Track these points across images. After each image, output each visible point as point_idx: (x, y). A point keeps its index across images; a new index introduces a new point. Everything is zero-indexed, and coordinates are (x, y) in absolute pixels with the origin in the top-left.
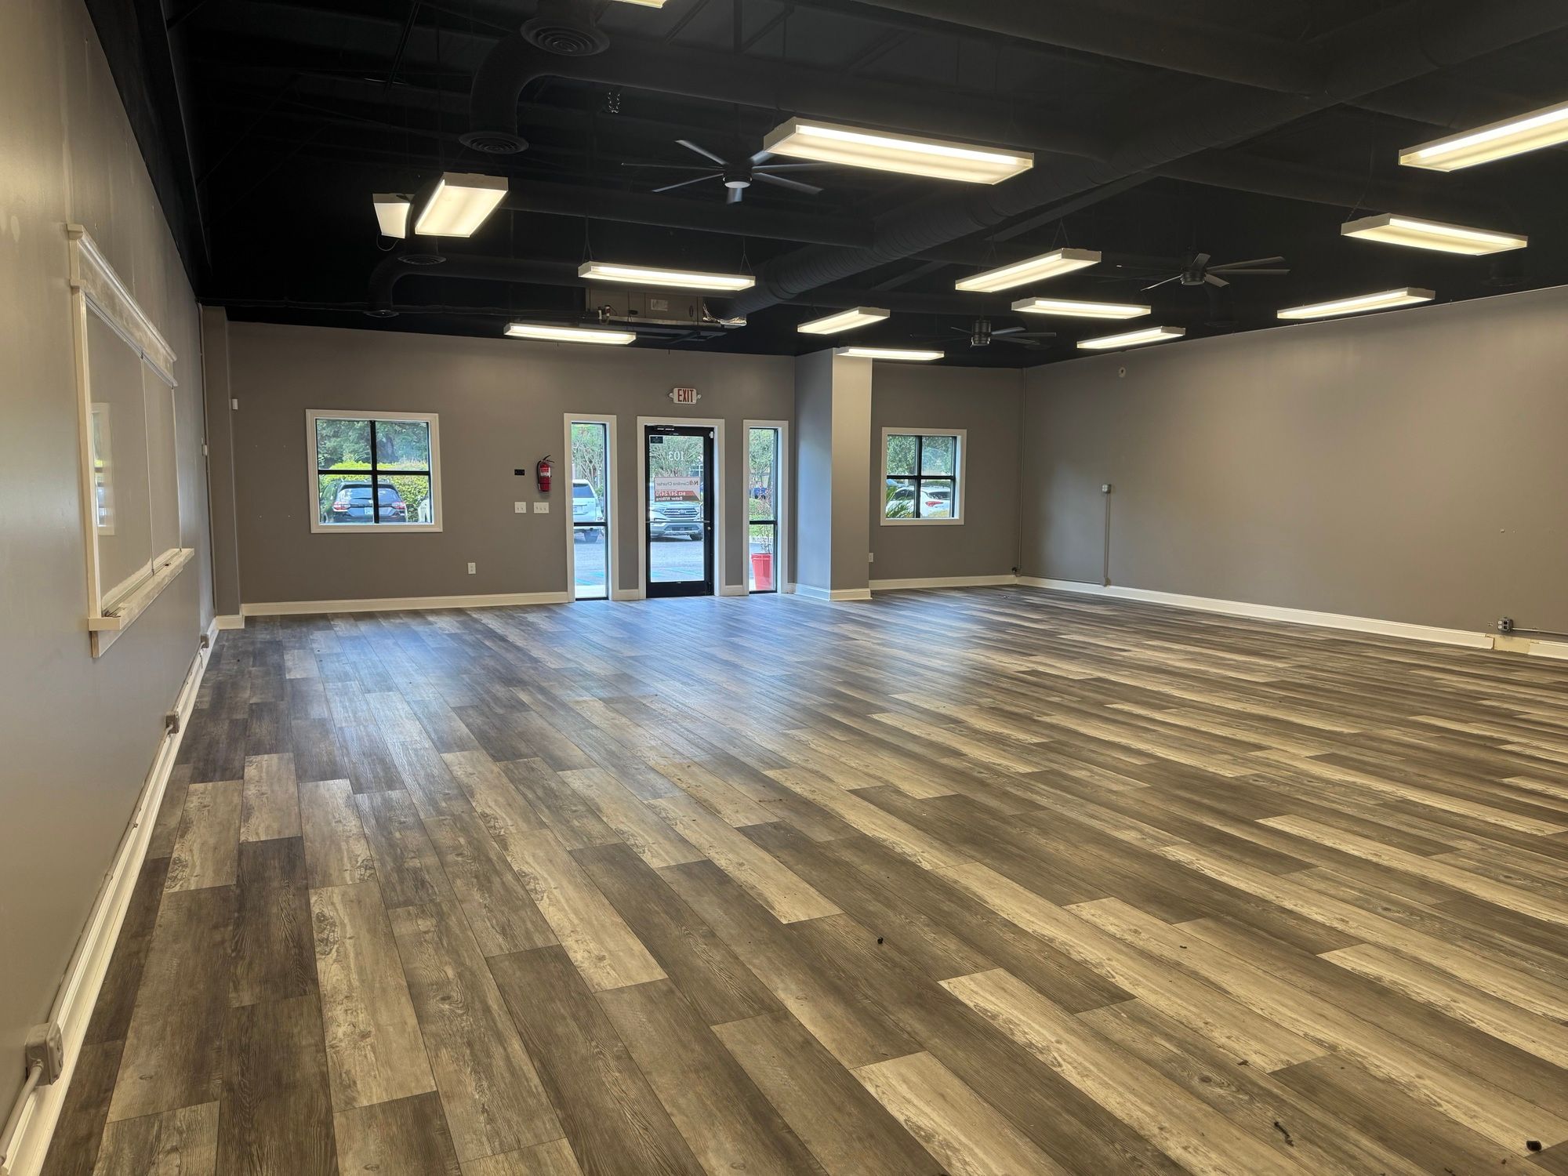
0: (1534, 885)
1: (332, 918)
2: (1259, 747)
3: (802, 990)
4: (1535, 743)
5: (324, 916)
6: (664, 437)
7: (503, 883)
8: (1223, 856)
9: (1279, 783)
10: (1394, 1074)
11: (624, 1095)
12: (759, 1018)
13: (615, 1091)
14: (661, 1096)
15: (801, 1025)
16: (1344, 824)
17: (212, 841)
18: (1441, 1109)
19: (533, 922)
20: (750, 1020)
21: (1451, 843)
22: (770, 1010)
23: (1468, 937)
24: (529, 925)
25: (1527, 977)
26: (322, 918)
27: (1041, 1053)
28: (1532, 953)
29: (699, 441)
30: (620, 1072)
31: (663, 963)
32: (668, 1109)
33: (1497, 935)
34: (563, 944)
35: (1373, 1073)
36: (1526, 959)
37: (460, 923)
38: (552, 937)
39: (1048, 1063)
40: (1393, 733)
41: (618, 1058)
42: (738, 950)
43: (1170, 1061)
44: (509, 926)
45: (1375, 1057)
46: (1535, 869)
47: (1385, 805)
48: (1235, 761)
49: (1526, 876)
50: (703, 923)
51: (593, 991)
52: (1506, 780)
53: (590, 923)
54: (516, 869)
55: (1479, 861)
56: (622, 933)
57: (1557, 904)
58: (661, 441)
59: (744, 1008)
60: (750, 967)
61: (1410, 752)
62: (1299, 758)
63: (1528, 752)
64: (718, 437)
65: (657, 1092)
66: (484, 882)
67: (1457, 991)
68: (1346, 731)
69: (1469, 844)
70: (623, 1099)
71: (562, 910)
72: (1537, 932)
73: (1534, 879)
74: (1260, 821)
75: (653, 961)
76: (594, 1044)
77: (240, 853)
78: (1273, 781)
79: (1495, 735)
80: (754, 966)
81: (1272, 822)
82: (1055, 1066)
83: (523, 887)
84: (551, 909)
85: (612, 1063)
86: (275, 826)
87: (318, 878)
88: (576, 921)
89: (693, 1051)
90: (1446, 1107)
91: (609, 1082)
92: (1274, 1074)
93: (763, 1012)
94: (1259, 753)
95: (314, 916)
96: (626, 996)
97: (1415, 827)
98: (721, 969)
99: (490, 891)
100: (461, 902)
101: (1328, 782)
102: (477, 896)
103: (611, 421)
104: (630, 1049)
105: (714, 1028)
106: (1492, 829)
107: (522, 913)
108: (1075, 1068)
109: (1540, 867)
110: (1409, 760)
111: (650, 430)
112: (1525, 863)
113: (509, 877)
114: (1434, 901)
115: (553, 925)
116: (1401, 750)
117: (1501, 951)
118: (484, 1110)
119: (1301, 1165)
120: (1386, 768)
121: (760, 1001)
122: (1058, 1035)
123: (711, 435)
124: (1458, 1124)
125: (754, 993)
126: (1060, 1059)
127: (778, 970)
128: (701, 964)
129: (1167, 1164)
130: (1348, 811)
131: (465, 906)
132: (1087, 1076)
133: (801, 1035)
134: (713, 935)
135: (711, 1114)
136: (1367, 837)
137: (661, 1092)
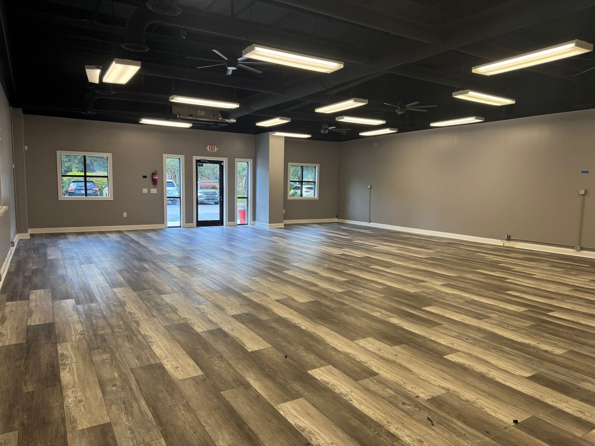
0: (516, 329)
1: (67, 355)
2: (423, 281)
3: (256, 377)
4: (517, 279)
5: (63, 354)
6: (204, 164)
7: (138, 339)
8: (410, 321)
9: (430, 294)
10: (469, 398)
11: (186, 420)
12: (239, 388)
13: (183, 418)
14: (201, 420)
15: (255, 390)
16: (453, 309)
17: (15, 325)
18: (485, 410)
19: (150, 354)
20: (236, 389)
21: (489, 315)
22: (244, 385)
23: (494, 348)
24: (148, 355)
25: (514, 362)
26: (62, 355)
27: (345, 396)
29: (217, 166)
30: (185, 411)
31: (201, 368)
32: (204, 424)
33: (504, 347)
34: (162, 362)
35: (462, 398)
36: (513, 355)
37: (120, 355)
38: (158, 360)
39: (347, 400)
40: (469, 276)
41: (184, 406)
42: (231, 362)
43: (391, 397)
44: (140, 356)
45: (462, 392)
46: (516, 323)
47: (467, 302)
48: (415, 286)
49: (513, 326)
50: (218, 352)
51: (174, 380)
52: (507, 292)
53: (173, 354)
54: (143, 334)
55: (498, 321)
56: (186, 357)
57: (524, 336)
58: (202, 166)
59: (233, 384)
60: (236, 369)
61: (475, 283)
62: (437, 285)
63: (515, 282)
64: (225, 164)
65: (199, 418)
66: (130, 339)
67: (491, 368)
68: (453, 275)
69: (495, 315)
70: (186, 422)
71: (161, 349)
72: (517, 346)
73: (516, 327)
74: (423, 308)
75: (197, 367)
76: (174, 400)
77: (28, 330)
78: (428, 294)
79: (504, 276)
80: (238, 368)
81: (428, 309)
82: (350, 401)
83: (146, 340)
84: (157, 349)
85: (182, 408)
86: (43, 318)
87: (61, 339)
88: (167, 354)
89: (213, 402)
90: (486, 409)
91: (180, 415)
92: (428, 400)
93: (241, 386)
94: (423, 284)
95: (59, 354)
96: (187, 382)
97: (477, 310)
98: (225, 370)
99: (132, 342)
100: (120, 347)
101: (447, 294)
102: (127, 344)
103: (182, 157)
104: (189, 402)
105: (222, 393)
106: (503, 310)
107: (146, 351)
108: (357, 401)
109: (518, 323)
110: (475, 286)
111: (198, 161)
112: (513, 322)
113: (140, 337)
114: (483, 336)
115: (158, 355)
116: (472, 282)
118: (129, 429)
119: (437, 433)
120: (467, 288)
121: (240, 382)
122: (351, 389)
123: (222, 164)
124: (490, 415)
125: (237, 378)
126: (352, 398)
127: (247, 369)
128: (217, 368)
129: (390, 435)
130: (454, 304)
131: (122, 349)
132: (361, 404)
133: (255, 394)
134: (222, 357)
135: (221, 426)
136: (460, 313)
137: (201, 418)
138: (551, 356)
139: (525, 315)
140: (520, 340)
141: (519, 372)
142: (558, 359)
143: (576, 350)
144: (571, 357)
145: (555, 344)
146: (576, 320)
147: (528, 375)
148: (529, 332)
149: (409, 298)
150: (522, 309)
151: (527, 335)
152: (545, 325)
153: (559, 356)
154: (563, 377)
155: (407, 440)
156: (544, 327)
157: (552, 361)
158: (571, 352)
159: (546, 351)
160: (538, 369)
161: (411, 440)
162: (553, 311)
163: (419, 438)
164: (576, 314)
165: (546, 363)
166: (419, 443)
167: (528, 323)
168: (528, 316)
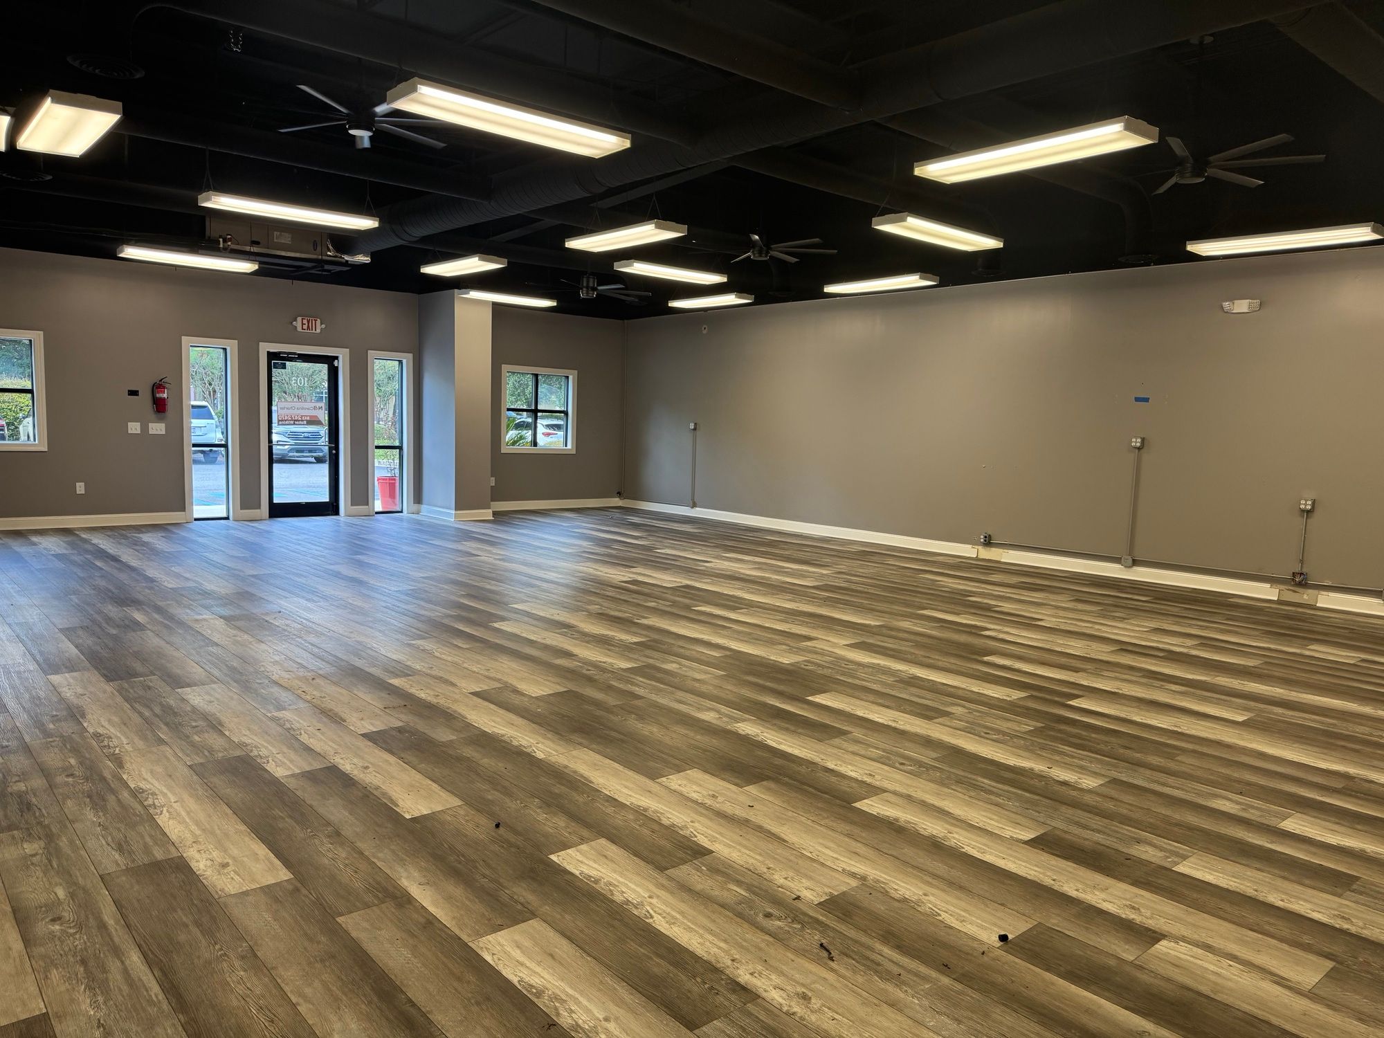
0: (1005, 738)
2: (809, 639)
3: (425, 876)
4: (1006, 629)
6: (288, 363)
7: (119, 800)
8: (781, 728)
9: (823, 667)
10: (908, 895)
11: (249, 992)
12: (383, 905)
13: (240, 989)
14: (286, 989)
15: (423, 907)
16: (871, 698)
18: (940, 918)
19: (151, 836)
20: (374, 908)
21: (949, 709)
22: (394, 897)
23: (959, 782)
24: (148, 839)
25: (1000, 810)
27: (636, 908)
28: (1004, 791)
29: (323, 368)
30: (245, 970)
31: (287, 864)
32: (294, 999)
33: (979, 779)
34: (185, 855)
35: (893, 896)
36: (998, 795)
37: (72, 842)
38: (173, 849)
39: (642, 916)
40: (906, 624)
41: (243, 958)
42: (362, 845)
43: (740, 903)
44: (126, 842)
45: (894, 882)
46: (1004, 725)
47: (901, 681)
48: (791, 650)
49: (999, 732)
50: (328, 824)
51: (216, 897)
52: (986, 659)
53: (213, 833)
54: (132, 786)
55: (967, 722)
56: (247, 839)
57: (1019, 752)
58: (284, 367)
59: (369, 898)
60: (375, 860)
61: (918, 638)
62: (838, 645)
63: (1001, 636)
64: (343, 365)
65: (282, 985)
66: (97, 800)
67: (952, 824)
68: (873, 623)
69: (960, 709)
70: (248, 996)
71: (183, 822)
72: (1008, 775)
73: (1004, 734)
74: (810, 698)
75: (277, 862)
76: (217, 947)
78: (819, 665)
79: (979, 624)
80: (378, 859)
81: (818, 699)
82: (647, 918)
83: (141, 803)
84: (171, 822)
85: (237, 963)
88: (198, 832)
89: (319, 943)
90: (944, 916)
91: (233, 982)
92: (820, 904)
93: (388, 899)
94: (809, 643)
96: (250, 898)
97: (923, 698)
98: (346, 865)
99: (104, 809)
100: (72, 822)
101: (860, 665)
102: (90, 815)
103: (232, 346)
104: (255, 948)
105: (340, 920)
106: (976, 697)
107: (141, 829)
108: (664, 918)
109: (1009, 725)
110: (918, 645)
111: (272, 356)
112: (998, 722)
113: (125, 794)
114: (934, 755)
115: (173, 837)
116: (912, 637)
117: (982, 790)
118: (99, 1025)
119: (840, 976)
120: (899, 651)
121: (385, 890)
122: (649, 891)
123: (336, 363)
124: (951, 928)
125: (378, 883)
126: (651, 912)
127: (402, 860)
128: (326, 862)
129: (738, 988)
130: (875, 687)
131: (77, 826)
132: (674, 923)
133: (423, 916)
134: (338, 834)
135: (336, 999)
136: (888, 707)
137: (287, 984)
138: (1074, 793)
139: (1020, 707)
140: (1012, 761)
141: (1010, 831)
142: (1088, 799)
143: (1124, 777)
144: (1113, 793)
145: (1082, 767)
146: (1123, 715)
147: (1028, 835)
148: (1029, 744)
149: (779, 676)
150: (1016, 695)
151: (1026, 749)
152: (1063, 727)
153: (1090, 791)
154: (1098, 837)
155: (777, 997)
156: (1060, 731)
157: (1075, 804)
158: (1114, 781)
159: (1065, 783)
160: (1048, 822)
161: (784, 995)
162: (1077, 697)
163: (800, 990)
164: (1123, 701)
165: (1063, 809)
166: (801, 1001)
167: (1028, 725)
168: (1028, 709)
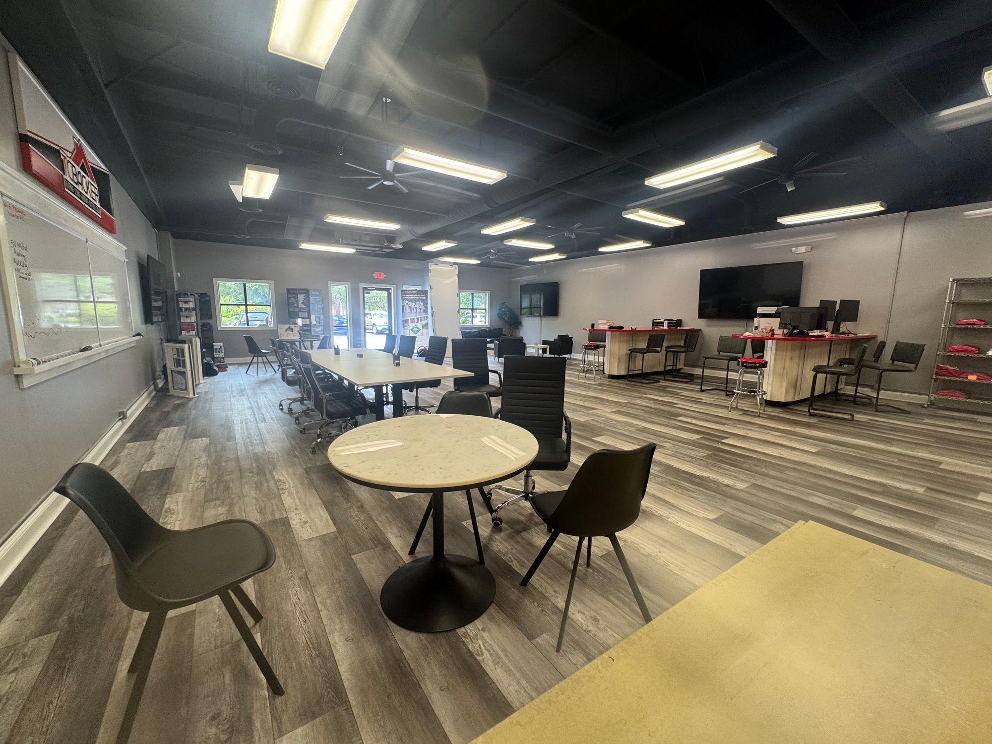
0: (693, 460)
1: (174, 510)
2: (593, 409)
3: (400, 532)
4: (686, 404)
5: (170, 509)
6: (371, 291)
7: (268, 485)
8: (580, 454)
9: (600, 423)
10: (650, 551)
11: (298, 601)
12: (376, 549)
13: (294, 599)
14: (318, 600)
15: (396, 551)
16: (624, 438)
17: (126, 472)
18: (670, 568)
19: (276, 505)
20: (372, 550)
21: (663, 445)
22: (383, 544)
23: (672, 484)
24: (275, 507)
25: (695, 500)
26: (169, 510)
27: (504, 555)
29: (385, 294)
30: (300, 587)
31: (335, 523)
32: (320, 607)
33: (683, 483)
34: (289, 516)
35: (642, 552)
36: (693, 492)
37: (240, 508)
38: (284, 513)
39: (507, 561)
40: (639, 402)
41: (301, 579)
42: (372, 513)
44: (265, 508)
45: (642, 544)
46: (692, 453)
47: (639, 430)
48: (585, 414)
49: (690, 457)
50: (359, 501)
51: (297, 541)
52: (678, 418)
53: (305, 504)
54: (276, 478)
55: (673, 451)
56: (319, 508)
57: (701, 468)
58: (369, 293)
59: (370, 544)
60: (377, 522)
61: (645, 408)
62: (606, 412)
63: (684, 407)
65: (316, 597)
66: (258, 486)
67: (672, 509)
68: (623, 401)
69: (669, 444)
70: (297, 604)
71: (293, 498)
72: (696, 480)
73: (692, 458)
74: (594, 439)
75: (331, 522)
76: (290, 571)
77: (139, 477)
78: (598, 422)
79: (673, 401)
80: (379, 521)
81: (598, 439)
82: (509, 562)
83: (277, 488)
84: (288, 498)
85: (297, 582)
86: (163, 463)
87: (175, 488)
88: (298, 504)
89: (340, 571)
90: (672, 566)
91: (292, 594)
92: (602, 556)
93: (379, 545)
94: (593, 411)
95: (164, 509)
96: (313, 542)
97: (649, 438)
98: (363, 524)
99: (260, 490)
100: (244, 496)
101: (617, 421)
102: (253, 494)
103: (348, 285)
104: (308, 573)
105: (353, 557)
106: (676, 438)
107: (273, 501)
109: (694, 453)
110: (646, 412)
111: (364, 289)
112: (688, 451)
113: (272, 483)
114: (658, 469)
115: (286, 506)
116: (642, 408)
118: (219, 620)
119: (615, 605)
120: (637, 415)
121: (379, 541)
122: (512, 545)
123: (390, 291)
124: (677, 575)
125: (377, 536)
126: (512, 558)
127: (390, 522)
128: (354, 522)
129: (557, 611)
130: (626, 433)
131: (246, 499)
132: (523, 566)
133: (395, 557)
134: (362, 507)
135: (341, 608)
136: (633, 443)
137: (318, 597)
138: (734, 491)
139: (698, 443)
140: (698, 473)
141: (701, 514)
142: (741, 495)
143: (759, 483)
144: (755, 492)
145: (735, 477)
146: (751, 448)
147: (713, 516)
148: (704, 463)
149: (579, 427)
150: (695, 437)
151: (705, 466)
152: (721, 454)
153: (742, 490)
154: (750, 518)
155: (580, 619)
156: (721, 456)
157: (736, 499)
158: (754, 485)
159: (727, 486)
160: (723, 509)
161: (584, 617)
162: (726, 438)
163: (593, 614)
164: (750, 440)
165: (729, 500)
166: (594, 622)
167: (703, 453)
168: (702, 444)
